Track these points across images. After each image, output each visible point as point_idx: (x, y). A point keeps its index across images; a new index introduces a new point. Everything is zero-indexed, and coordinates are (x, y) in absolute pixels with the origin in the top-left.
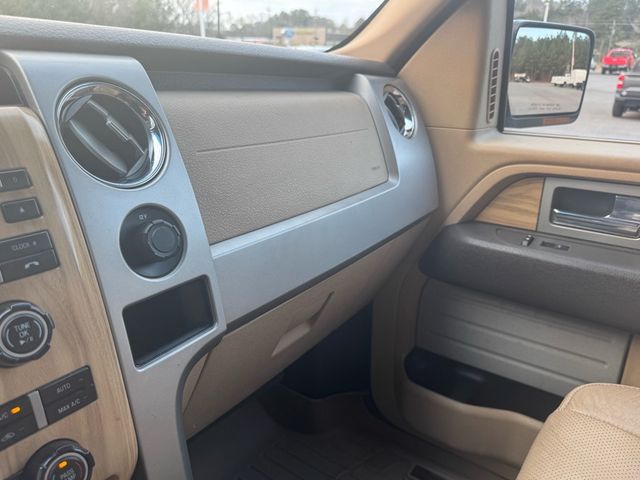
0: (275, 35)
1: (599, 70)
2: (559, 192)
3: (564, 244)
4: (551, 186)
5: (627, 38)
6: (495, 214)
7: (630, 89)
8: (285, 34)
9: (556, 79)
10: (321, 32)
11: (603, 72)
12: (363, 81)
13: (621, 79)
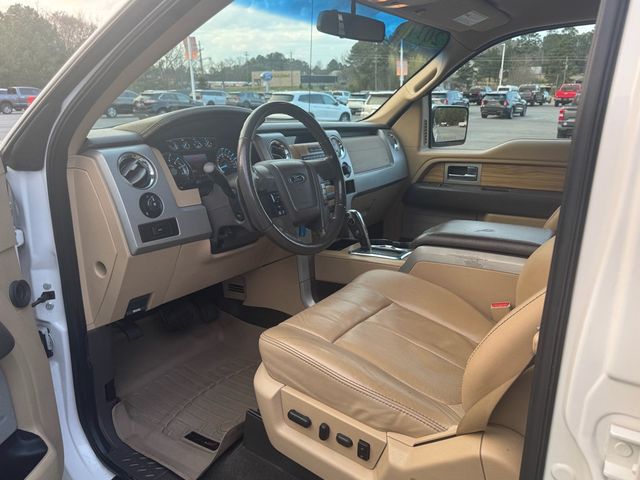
0: (253, 78)
1: (553, 103)
2: (450, 168)
3: (448, 185)
4: (447, 166)
7: (569, 120)
8: (264, 77)
10: (297, 74)
11: (557, 105)
12: (381, 131)
13: (561, 112)
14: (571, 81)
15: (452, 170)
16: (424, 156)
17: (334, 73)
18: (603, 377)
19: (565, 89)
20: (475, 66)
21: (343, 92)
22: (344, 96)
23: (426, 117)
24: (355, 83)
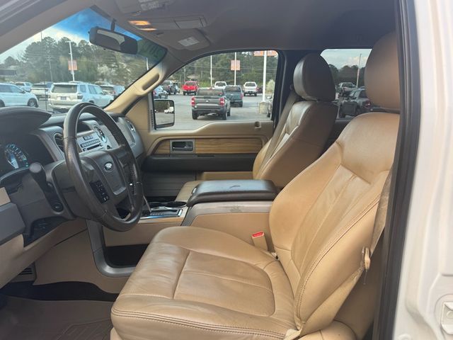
1: (182, 93)
2: (173, 143)
3: (174, 155)
4: (171, 142)
5: (193, 73)
6: (160, 151)
7: (198, 105)
9: (166, 111)
11: (184, 95)
12: (120, 119)
13: (193, 99)
14: (189, 79)
15: (175, 144)
16: (155, 136)
17: (12, 68)
18: (439, 275)
19: (187, 84)
20: (127, 67)
21: (24, 83)
22: (26, 86)
23: (151, 108)
24: (33, 76)
